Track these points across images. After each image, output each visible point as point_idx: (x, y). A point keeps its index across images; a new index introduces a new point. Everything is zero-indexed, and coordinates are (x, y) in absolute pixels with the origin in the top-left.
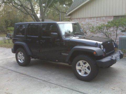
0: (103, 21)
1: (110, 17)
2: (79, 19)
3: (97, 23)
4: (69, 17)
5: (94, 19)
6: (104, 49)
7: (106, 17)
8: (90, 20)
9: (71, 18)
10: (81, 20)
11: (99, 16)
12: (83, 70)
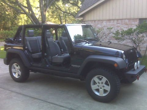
0: (126, 25)
1: (134, 19)
2: (95, 21)
3: (117, 26)
4: (82, 19)
5: (114, 22)
6: (127, 59)
7: (129, 19)
8: (108, 23)
9: (83, 20)
10: (97, 23)
11: (121, 18)
12: (101, 88)
